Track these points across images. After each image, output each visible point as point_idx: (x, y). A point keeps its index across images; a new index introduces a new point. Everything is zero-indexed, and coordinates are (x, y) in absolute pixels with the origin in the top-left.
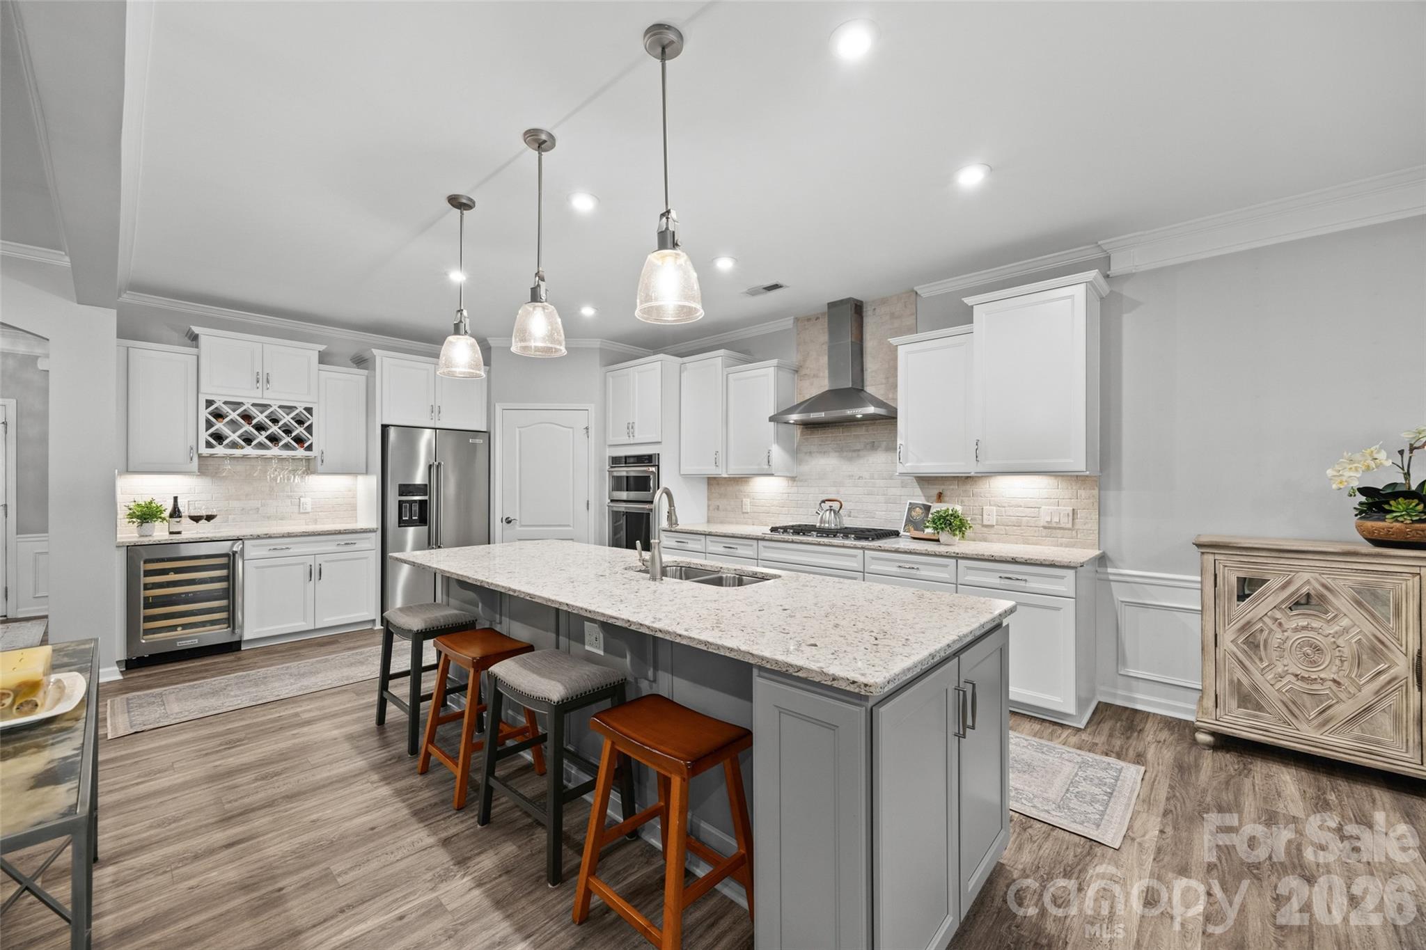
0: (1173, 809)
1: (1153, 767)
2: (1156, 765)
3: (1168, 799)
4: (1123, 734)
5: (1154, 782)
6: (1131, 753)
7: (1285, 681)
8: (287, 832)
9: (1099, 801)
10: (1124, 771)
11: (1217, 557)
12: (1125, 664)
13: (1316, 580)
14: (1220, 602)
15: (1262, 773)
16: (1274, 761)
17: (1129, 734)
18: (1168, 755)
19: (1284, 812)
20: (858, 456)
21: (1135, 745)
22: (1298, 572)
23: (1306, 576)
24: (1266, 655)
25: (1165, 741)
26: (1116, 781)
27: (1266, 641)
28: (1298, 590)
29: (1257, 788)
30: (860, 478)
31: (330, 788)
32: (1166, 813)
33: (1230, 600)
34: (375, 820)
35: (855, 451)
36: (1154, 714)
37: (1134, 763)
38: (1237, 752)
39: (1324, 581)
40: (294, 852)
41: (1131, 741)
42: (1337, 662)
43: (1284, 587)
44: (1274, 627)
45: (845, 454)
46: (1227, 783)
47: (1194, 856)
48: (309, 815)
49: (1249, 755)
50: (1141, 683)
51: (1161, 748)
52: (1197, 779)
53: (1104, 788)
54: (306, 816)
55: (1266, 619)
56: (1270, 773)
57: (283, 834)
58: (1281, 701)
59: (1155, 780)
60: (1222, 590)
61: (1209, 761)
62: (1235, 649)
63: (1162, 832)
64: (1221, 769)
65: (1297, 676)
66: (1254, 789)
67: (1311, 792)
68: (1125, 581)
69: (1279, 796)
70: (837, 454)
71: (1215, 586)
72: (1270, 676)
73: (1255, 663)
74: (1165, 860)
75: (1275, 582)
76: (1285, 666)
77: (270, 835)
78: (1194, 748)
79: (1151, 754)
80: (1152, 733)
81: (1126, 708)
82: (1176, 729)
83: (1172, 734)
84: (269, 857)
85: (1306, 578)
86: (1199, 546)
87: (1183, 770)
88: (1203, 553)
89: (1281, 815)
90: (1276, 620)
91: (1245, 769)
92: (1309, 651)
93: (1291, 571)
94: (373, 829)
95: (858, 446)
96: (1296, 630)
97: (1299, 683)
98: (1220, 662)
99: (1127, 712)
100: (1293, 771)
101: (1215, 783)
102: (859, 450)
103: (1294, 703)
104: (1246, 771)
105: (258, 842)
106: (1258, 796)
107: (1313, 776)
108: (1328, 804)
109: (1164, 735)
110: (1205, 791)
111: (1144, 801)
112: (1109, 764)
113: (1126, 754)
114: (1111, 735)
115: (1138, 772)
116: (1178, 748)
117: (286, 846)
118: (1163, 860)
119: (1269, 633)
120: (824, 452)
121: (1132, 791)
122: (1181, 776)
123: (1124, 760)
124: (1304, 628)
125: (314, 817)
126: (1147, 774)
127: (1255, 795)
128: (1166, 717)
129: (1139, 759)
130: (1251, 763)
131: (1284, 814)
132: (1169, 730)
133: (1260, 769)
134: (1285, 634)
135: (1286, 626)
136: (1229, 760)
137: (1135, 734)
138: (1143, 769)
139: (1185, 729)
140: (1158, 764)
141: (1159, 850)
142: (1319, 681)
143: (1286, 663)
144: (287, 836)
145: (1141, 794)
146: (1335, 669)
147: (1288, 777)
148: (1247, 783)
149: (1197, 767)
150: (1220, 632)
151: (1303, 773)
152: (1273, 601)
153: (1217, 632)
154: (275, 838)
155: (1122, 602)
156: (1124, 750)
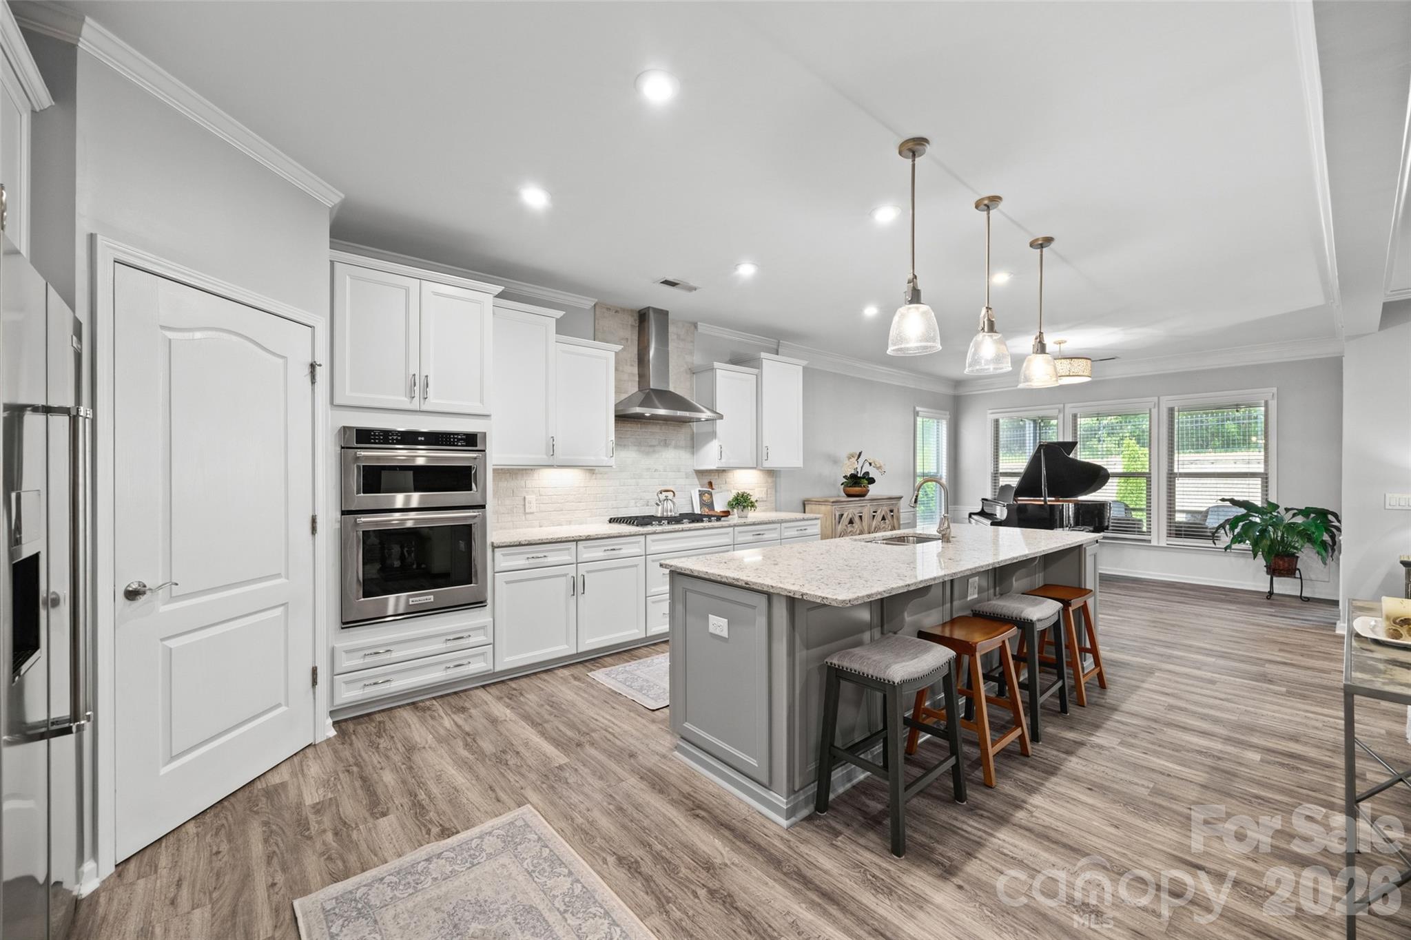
8: (1145, 837)
20: (654, 451)
30: (656, 470)
31: (1064, 840)
34: (1079, 792)
35: (651, 446)
40: (1158, 821)
45: (643, 448)
48: (1112, 834)
54: (1115, 835)
57: (1149, 839)
70: (636, 448)
77: (1160, 847)
84: (1178, 833)
94: (1090, 789)
95: (654, 442)
102: (654, 446)
105: (1175, 850)
117: (1158, 829)
120: (625, 446)
125: (1113, 830)
144: (1149, 835)
154: (1161, 842)
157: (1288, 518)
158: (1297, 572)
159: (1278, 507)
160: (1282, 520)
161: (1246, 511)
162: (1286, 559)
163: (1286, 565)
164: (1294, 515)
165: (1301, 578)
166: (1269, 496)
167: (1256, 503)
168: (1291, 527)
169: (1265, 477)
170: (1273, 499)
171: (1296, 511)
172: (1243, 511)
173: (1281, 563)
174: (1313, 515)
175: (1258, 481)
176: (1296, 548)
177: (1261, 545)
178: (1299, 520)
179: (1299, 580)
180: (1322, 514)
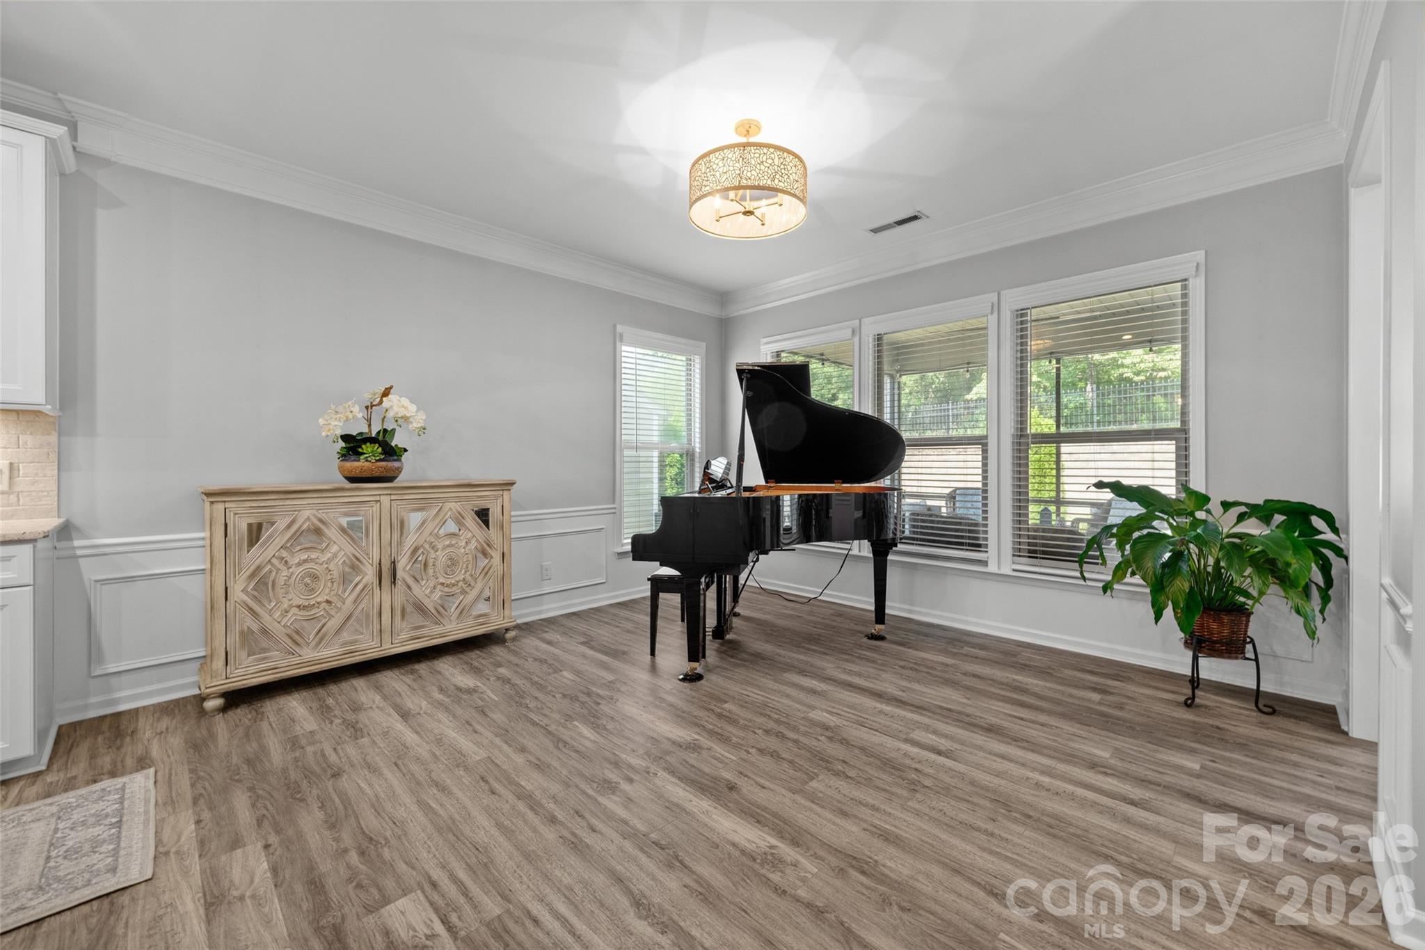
0: (204, 792)
1: (163, 763)
2: (166, 758)
3: (193, 785)
4: (110, 747)
5: (170, 778)
6: (129, 762)
7: (289, 615)
9: (104, 841)
10: (127, 786)
11: (228, 505)
12: (101, 660)
13: (315, 515)
14: (230, 553)
15: (273, 711)
16: (279, 695)
17: (118, 742)
18: (176, 741)
19: (302, 731)
21: (130, 750)
22: (299, 511)
23: (306, 513)
24: (274, 595)
25: (167, 729)
26: (122, 803)
27: (274, 582)
28: (300, 527)
29: (274, 725)
32: (195, 801)
33: (240, 549)
36: (144, 707)
37: (137, 771)
38: (246, 703)
39: (320, 516)
41: (124, 750)
42: (329, 584)
43: (289, 526)
44: (281, 566)
46: (247, 735)
47: (241, 821)
49: (257, 700)
50: (124, 678)
51: (166, 737)
52: (216, 747)
53: (107, 821)
55: (274, 561)
56: (280, 707)
58: (288, 635)
59: (170, 774)
60: (232, 539)
61: (221, 725)
62: (246, 598)
63: (198, 822)
64: (237, 726)
65: (299, 607)
66: (272, 727)
67: (315, 705)
68: (100, 554)
69: (293, 721)
71: (226, 536)
72: (277, 615)
73: (264, 605)
74: (213, 847)
75: (281, 523)
76: (290, 600)
78: (202, 721)
79: (155, 751)
80: (148, 727)
81: (104, 717)
82: (177, 711)
83: (173, 719)
85: (307, 513)
86: (208, 494)
87: (197, 747)
88: (212, 503)
89: (301, 737)
90: (283, 558)
91: (258, 714)
92: (309, 581)
93: (295, 511)
96: (299, 564)
97: (302, 613)
98: (230, 616)
99: (108, 720)
100: (296, 695)
101: (235, 742)
103: (298, 632)
104: (260, 716)
106: (277, 731)
107: (311, 692)
108: (330, 708)
109: (165, 723)
110: (228, 755)
111: (165, 804)
112: (103, 790)
113: (124, 767)
114: (93, 756)
115: (147, 778)
116: (186, 729)
118: (210, 849)
119: (277, 573)
121: (147, 801)
122: (199, 754)
123: (123, 774)
124: (305, 561)
126: (159, 774)
127: (275, 732)
128: (159, 704)
129: (143, 763)
130: (262, 706)
131: (303, 734)
132: (168, 715)
133: (270, 707)
134: (291, 570)
135: (290, 563)
136: (242, 714)
137: (128, 739)
138: (152, 770)
139: (186, 706)
140: (169, 756)
141: (202, 843)
142: (317, 605)
143: (290, 597)
145: (159, 799)
146: (327, 590)
147: (295, 703)
148: (264, 724)
149: (212, 736)
150: (230, 584)
151: (304, 694)
152: (279, 541)
153: (228, 585)
155: (97, 581)
156: (119, 764)
157: (1227, 523)
158: (1249, 647)
159: (1206, 499)
160: (1217, 532)
161: (1143, 511)
162: (1226, 619)
163: (1226, 632)
164: (1241, 518)
165: (1256, 660)
166: (1191, 475)
167: (1164, 491)
168: (1238, 548)
169: (1180, 436)
170: (1197, 484)
171: (1243, 509)
172: (1135, 509)
173: (1214, 626)
174: (1278, 518)
175: (1169, 447)
176: (1247, 595)
177: (1170, 590)
178: (1253, 528)
179: (1254, 663)
180: (1299, 514)
